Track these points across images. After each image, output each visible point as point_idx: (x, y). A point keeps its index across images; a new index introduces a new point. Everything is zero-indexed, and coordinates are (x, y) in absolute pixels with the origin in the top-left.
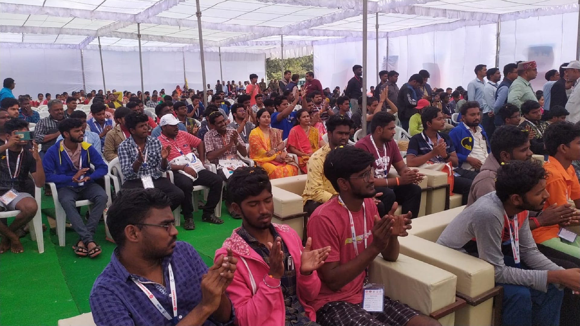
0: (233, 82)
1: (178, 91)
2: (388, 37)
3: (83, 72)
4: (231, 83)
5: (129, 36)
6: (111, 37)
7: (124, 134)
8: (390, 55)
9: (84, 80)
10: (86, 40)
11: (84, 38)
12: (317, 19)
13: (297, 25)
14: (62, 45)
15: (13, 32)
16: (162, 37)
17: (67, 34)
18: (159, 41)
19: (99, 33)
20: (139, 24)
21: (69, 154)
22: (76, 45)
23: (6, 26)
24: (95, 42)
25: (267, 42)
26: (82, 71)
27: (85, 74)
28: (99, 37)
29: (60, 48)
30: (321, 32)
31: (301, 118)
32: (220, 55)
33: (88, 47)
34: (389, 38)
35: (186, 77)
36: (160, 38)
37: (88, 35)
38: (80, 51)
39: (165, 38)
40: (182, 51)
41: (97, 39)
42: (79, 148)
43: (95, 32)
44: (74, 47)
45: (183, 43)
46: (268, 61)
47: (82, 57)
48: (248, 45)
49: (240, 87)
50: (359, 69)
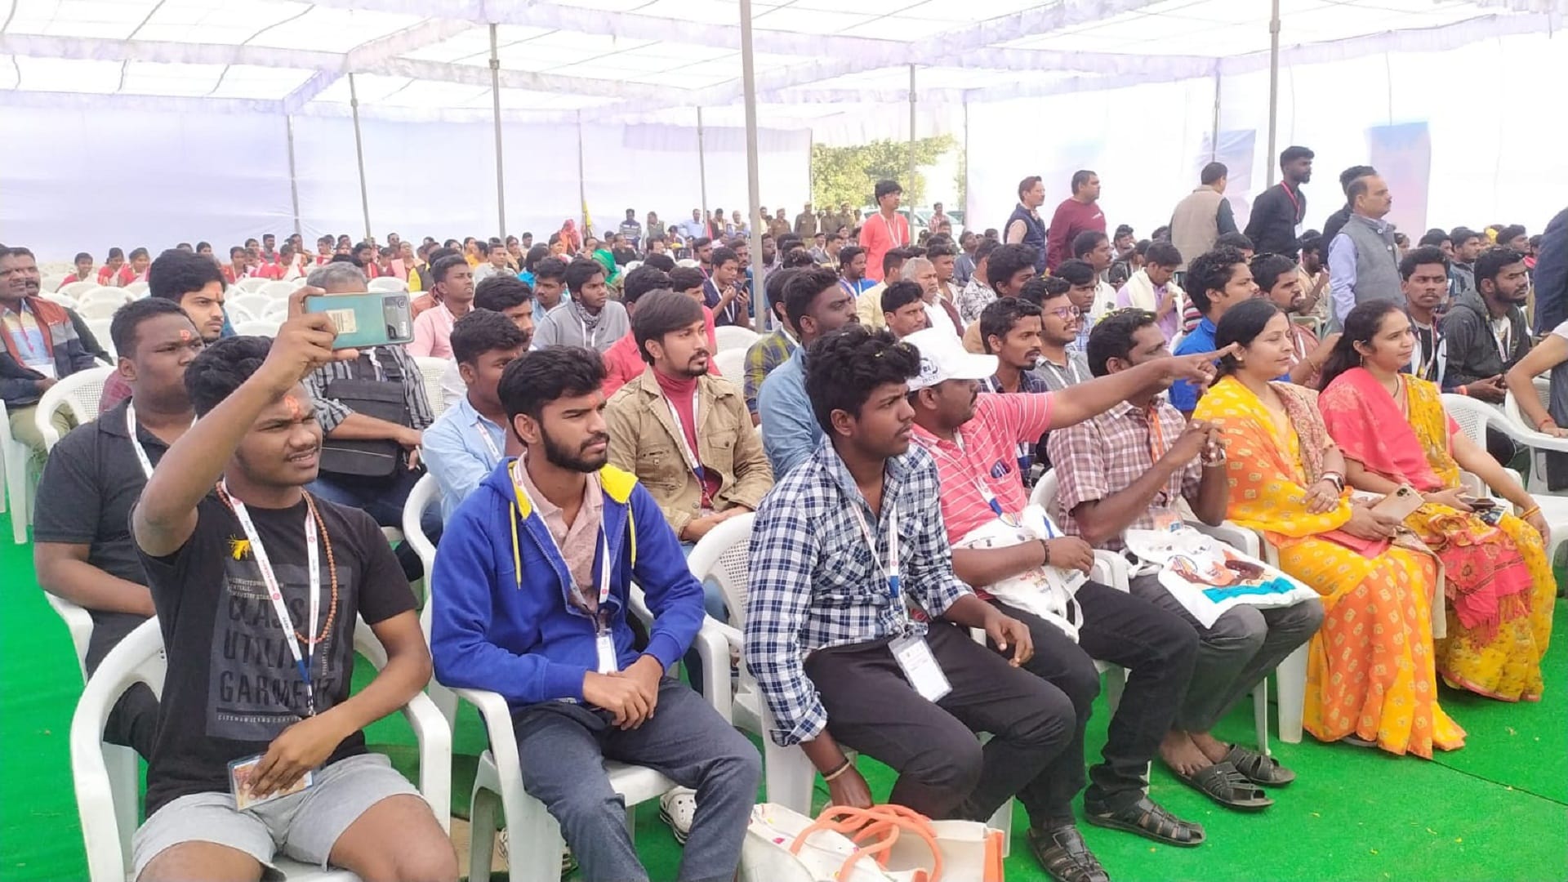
0: (719, 212)
1: (563, 237)
2: (1218, 76)
3: (293, 182)
4: (713, 216)
5: (440, 71)
6: (388, 74)
7: (673, 409)
8: (1222, 128)
9: (296, 206)
10: (306, 85)
11: (303, 76)
12: (1042, 10)
13: (968, 32)
14: (232, 102)
15: (99, 58)
16: (534, 75)
17: (259, 63)
18: (526, 87)
19: (354, 63)
20: (493, 27)
21: (555, 526)
22: (273, 102)
23: (78, 40)
24: (338, 92)
25: (835, 91)
26: (287, 176)
27: (299, 190)
28: (351, 74)
29: (228, 111)
30: (1028, 58)
31: (1378, 340)
32: (700, 134)
33: (309, 107)
34: (1222, 78)
35: (586, 199)
36: (527, 79)
37: (319, 68)
38: (284, 119)
39: (544, 80)
40: (576, 121)
41: (343, 82)
42: (595, 498)
43: (340, 60)
44: (269, 107)
45: (595, 94)
46: (817, 151)
47: (290, 138)
48: (782, 102)
49: (737, 228)
50: (1302, 159)
